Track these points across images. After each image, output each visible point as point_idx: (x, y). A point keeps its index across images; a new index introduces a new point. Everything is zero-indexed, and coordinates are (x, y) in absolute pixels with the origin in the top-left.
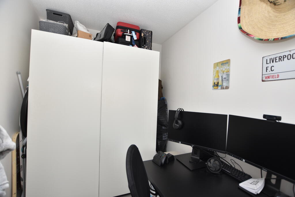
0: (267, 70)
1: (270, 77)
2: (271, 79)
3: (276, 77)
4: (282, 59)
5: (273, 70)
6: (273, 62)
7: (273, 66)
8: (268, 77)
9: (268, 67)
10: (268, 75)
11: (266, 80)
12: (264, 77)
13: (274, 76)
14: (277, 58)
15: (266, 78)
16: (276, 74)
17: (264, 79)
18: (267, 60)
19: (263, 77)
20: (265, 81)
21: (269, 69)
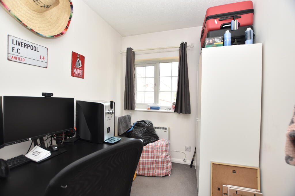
0: (14, 50)
1: (16, 58)
2: (17, 60)
3: (22, 60)
4: (27, 46)
5: (19, 53)
6: (19, 45)
7: (20, 50)
8: (15, 58)
9: (15, 48)
10: (15, 56)
11: (12, 59)
12: (11, 56)
13: (20, 59)
14: (22, 44)
15: (12, 57)
16: (22, 58)
17: (10, 58)
18: (13, 40)
19: (9, 56)
20: (11, 61)
21: (15, 50)
